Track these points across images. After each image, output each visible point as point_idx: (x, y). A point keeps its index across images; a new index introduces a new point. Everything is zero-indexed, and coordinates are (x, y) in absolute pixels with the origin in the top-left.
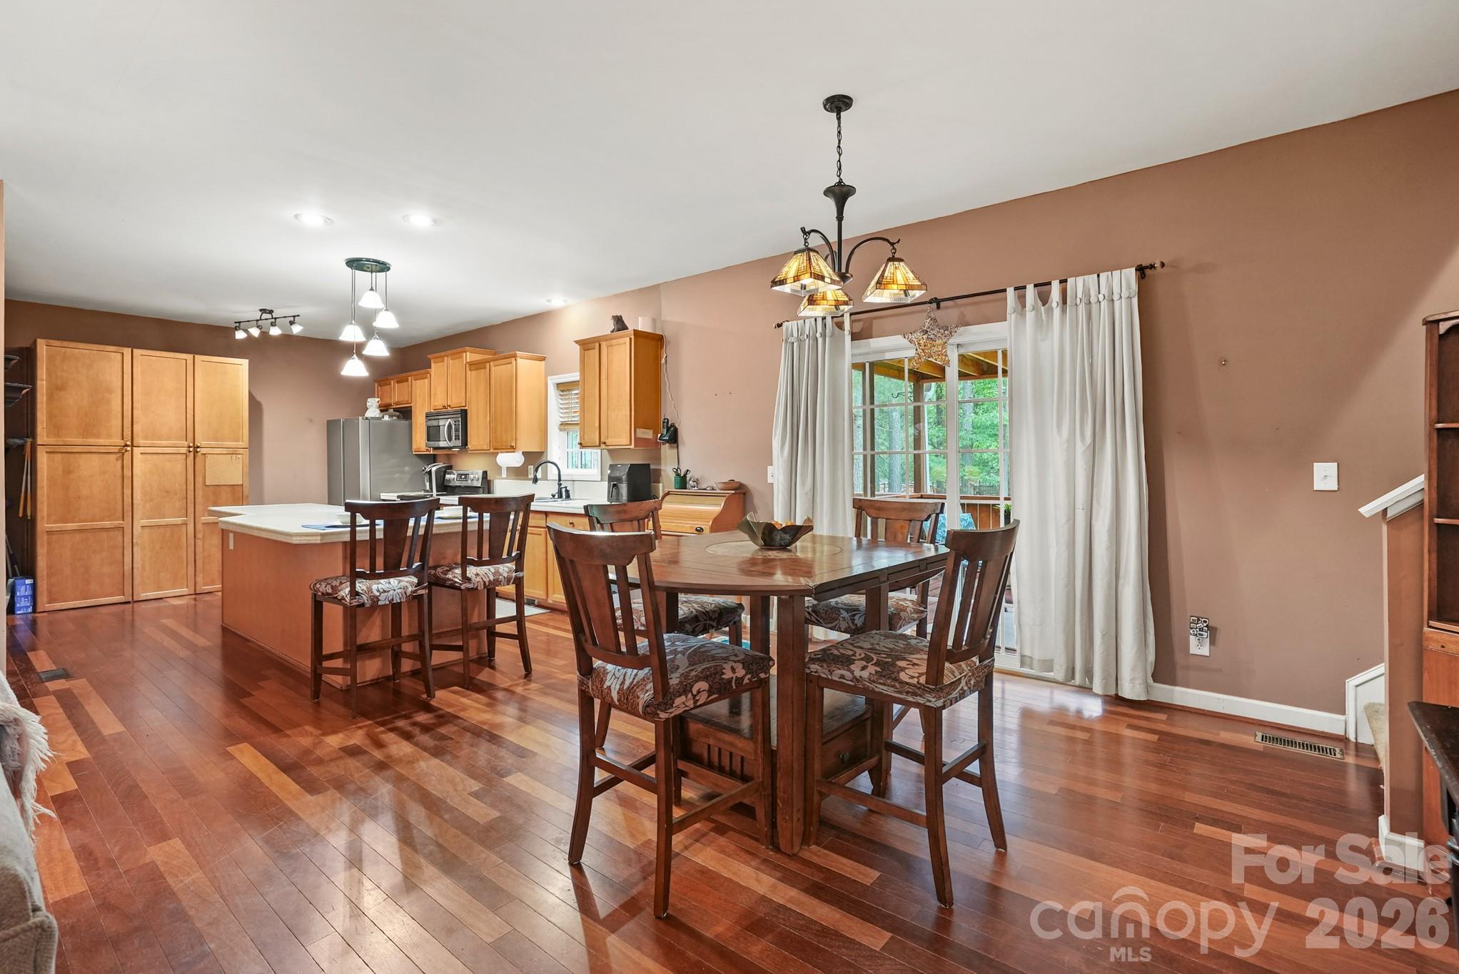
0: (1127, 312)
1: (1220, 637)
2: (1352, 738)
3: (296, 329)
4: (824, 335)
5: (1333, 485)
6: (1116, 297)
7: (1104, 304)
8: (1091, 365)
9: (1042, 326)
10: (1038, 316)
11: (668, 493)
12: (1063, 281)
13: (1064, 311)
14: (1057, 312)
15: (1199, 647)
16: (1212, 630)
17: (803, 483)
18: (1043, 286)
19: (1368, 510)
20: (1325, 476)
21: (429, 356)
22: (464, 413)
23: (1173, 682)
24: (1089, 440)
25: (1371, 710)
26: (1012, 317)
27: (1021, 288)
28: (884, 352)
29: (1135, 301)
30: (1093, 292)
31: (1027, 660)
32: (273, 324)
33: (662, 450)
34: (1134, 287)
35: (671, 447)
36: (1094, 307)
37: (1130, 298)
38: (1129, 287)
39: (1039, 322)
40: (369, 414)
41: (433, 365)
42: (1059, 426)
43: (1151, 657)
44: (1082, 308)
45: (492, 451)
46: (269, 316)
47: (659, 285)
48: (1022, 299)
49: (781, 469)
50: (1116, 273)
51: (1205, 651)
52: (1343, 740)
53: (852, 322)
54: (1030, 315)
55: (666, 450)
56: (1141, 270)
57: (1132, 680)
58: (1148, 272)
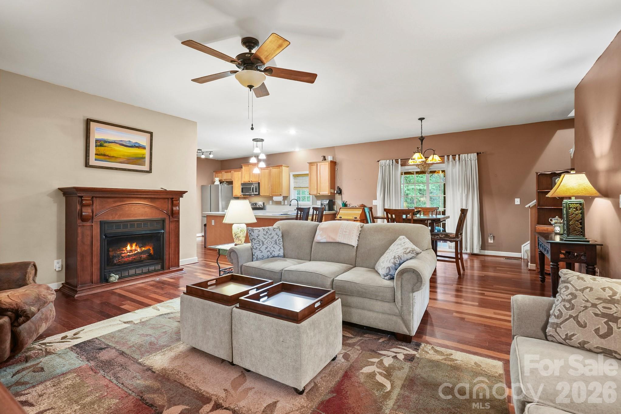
0: (475, 163)
1: (496, 238)
2: (523, 258)
3: (211, 156)
4: (392, 165)
5: (519, 203)
6: (472, 160)
7: (469, 161)
8: (466, 174)
9: (454, 166)
10: (453, 163)
11: (340, 208)
12: (459, 155)
13: (459, 162)
14: (458, 162)
15: (491, 241)
16: (494, 237)
17: (387, 204)
18: (454, 156)
19: (527, 206)
20: (517, 201)
21: (242, 164)
22: (259, 183)
23: (485, 250)
24: (466, 193)
25: (526, 251)
26: (446, 163)
27: (448, 156)
28: (408, 170)
29: (477, 161)
30: (466, 158)
31: (450, 247)
32: (203, 154)
33: (336, 196)
34: (476, 157)
35: (339, 195)
36: (467, 162)
37: (475, 160)
38: (475, 158)
39: (453, 165)
40: (216, 183)
41: (243, 167)
42: (459, 189)
43: (481, 243)
44: (464, 162)
45: (271, 196)
46: (201, 151)
47: (334, 147)
48: (448, 159)
49: (380, 201)
50: (472, 154)
51: (492, 242)
52: (521, 258)
53: (401, 161)
54: (451, 163)
55: (337, 196)
56: (478, 154)
57: (477, 249)
58: (479, 154)
